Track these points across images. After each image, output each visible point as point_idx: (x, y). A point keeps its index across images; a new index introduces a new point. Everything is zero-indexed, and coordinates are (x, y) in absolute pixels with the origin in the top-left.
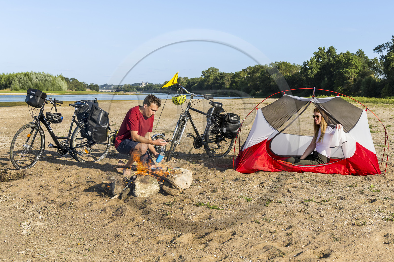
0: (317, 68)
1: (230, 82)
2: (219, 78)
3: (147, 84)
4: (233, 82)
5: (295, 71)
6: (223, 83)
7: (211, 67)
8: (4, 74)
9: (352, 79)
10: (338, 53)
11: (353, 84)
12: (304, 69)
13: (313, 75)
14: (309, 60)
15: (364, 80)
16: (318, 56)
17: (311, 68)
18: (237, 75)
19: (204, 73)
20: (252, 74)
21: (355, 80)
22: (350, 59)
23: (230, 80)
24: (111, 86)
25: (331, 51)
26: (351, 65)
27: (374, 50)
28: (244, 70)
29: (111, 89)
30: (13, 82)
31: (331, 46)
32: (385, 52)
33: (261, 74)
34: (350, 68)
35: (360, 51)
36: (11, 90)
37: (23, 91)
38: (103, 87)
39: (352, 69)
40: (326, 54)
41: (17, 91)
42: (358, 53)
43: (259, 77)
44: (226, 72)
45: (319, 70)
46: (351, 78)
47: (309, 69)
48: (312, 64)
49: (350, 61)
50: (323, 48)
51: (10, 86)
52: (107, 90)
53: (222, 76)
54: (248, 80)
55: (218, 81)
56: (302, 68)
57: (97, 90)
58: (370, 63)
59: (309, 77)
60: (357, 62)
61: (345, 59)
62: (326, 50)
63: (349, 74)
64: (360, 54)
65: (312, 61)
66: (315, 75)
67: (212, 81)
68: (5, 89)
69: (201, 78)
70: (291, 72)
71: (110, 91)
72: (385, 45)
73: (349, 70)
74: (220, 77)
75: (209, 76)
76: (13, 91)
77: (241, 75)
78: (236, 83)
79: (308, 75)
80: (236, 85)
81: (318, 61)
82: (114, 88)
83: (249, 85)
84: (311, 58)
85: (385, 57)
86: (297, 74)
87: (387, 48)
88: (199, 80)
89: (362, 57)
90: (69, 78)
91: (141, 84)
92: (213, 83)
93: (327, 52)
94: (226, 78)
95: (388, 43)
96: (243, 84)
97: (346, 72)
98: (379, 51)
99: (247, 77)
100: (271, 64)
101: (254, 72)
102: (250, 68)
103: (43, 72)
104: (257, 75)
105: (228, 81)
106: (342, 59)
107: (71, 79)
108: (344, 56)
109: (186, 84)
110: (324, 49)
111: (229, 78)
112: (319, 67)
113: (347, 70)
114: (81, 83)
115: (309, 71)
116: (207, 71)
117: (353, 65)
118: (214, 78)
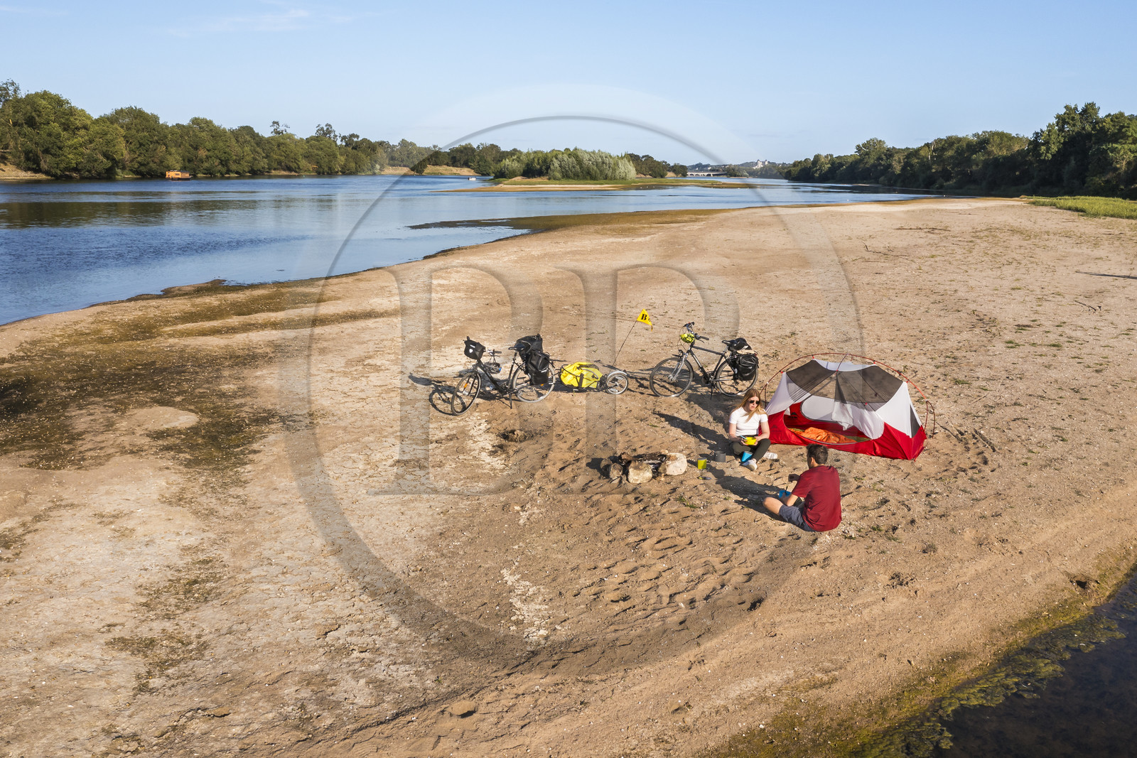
0: (1059, 142)
2: (884, 157)
3: (766, 163)
4: (908, 163)
5: (1016, 148)
6: (891, 166)
9: (1124, 163)
10: (1101, 114)
11: (1125, 172)
12: (1035, 144)
13: (1050, 156)
14: (1045, 129)
16: (1062, 120)
17: (1047, 143)
18: (915, 153)
19: (859, 149)
20: (940, 151)
21: (1129, 163)
22: (1122, 128)
23: (902, 161)
24: (707, 166)
25: (1089, 110)
26: (1125, 137)
28: (927, 145)
29: (707, 171)
30: (552, 167)
31: (1090, 102)
33: (956, 151)
34: (1121, 143)
36: (549, 179)
37: (566, 182)
39: (1124, 144)
40: (1077, 117)
43: (951, 157)
44: (897, 147)
45: (1061, 147)
46: (1123, 159)
47: (1043, 144)
48: (1049, 135)
49: (1124, 130)
50: (1073, 107)
51: (547, 173)
52: (701, 174)
53: (891, 153)
54: (934, 163)
55: (883, 163)
56: (1030, 143)
61: (1114, 126)
62: (1080, 110)
63: (1119, 153)
65: (1049, 131)
66: (1053, 156)
67: (872, 161)
68: (539, 177)
69: (854, 155)
70: (1009, 148)
71: (706, 174)
73: (1120, 147)
74: (885, 155)
75: (867, 154)
76: (552, 181)
77: (923, 153)
78: (913, 165)
79: (1041, 155)
80: (911, 170)
81: (1061, 130)
82: (711, 171)
83: (934, 171)
84: (1050, 124)
86: (1020, 152)
88: (850, 160)
90: (641, 156)
91: (756, 163)
92: (874, 166)
93: (1080, 113)
94: (896, 157)
96: (924, 169)
97: (1113, 150)
99: (932, 156)
100: (976, 135)
101: (944, 149)
102: (939, 141)
103: (600, 151)
104: (949, 154)
105: (899, 162)
106: (1107, 126)
108: (1112, 120)
109: (829, 166)
110: (1075, 109)
111: (902, 158)
112: (1062, 141)
113: (1115, 145)
114: (659, 163)
115: (1043, 148)
116: (864, 145)
117: (1129, 136)
118: (876, 157)
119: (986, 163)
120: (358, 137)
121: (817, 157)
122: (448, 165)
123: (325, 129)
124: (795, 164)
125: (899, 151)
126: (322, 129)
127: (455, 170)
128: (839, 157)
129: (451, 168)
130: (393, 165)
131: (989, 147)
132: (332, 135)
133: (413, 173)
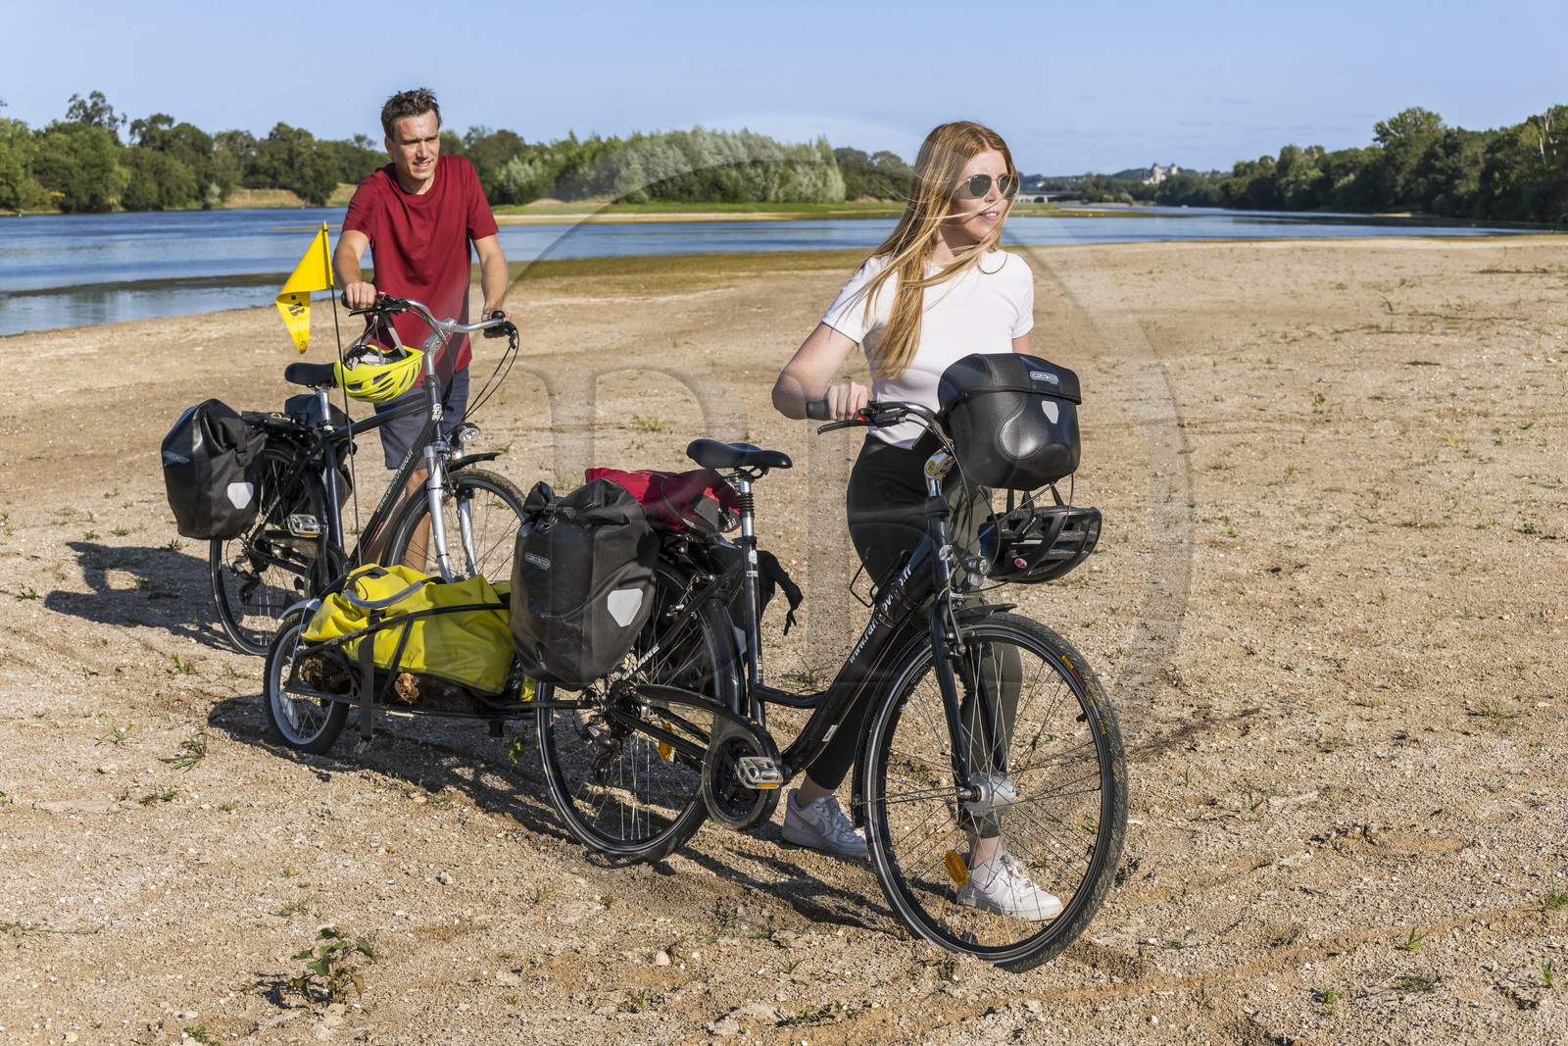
2: (1440, 151)
18: (1509, 138)
19: (1382, 132)
23: (1481, 160)
28: (1532, 120)
44: (1469, 128)
53: (1453, 142)
54: (1552, 160)
55: (1438, 164)
67: (1414, 162)
69: (1371, 150)
74: (1444, 147)
75: (1401, 144)
77: (1524, 139)
78: (1505, 168)
80: (1503, 179)
83: (1554, 179)
88: (1366, 160)
92: (1420, 171)
94: (1467, 153)
99: (1548, 146)
109: (1315, 173)
111: (1479, 153)
116: (1394, 123)
118: (1422, 150)
120: (169, 120)
121: (1288, 154)
123: (89, 104)
124: (1240, 170)
125: (1474, 136)
126: (82, 104)
128: (1338, 154)
130: (252, 186)
132: (106, 118)
133: (300, 203)
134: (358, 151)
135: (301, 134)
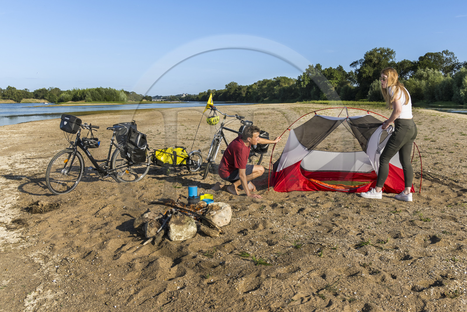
0: (308, 80)
1: (246, 92)
2: (238, 90)
3: (187, 95)
4: (248, 92)
5: (291, 83)
6: (241, 93)
7: (232, 81)
8: (79, 90)
9: (334, 88)
10: (323, 69)
12: (299, 82)
13: (305, 86)
14: (302, 75)
15: (342, 88)
17: (303, 81)
18: (251, 87)
19: (227, 86)
20: (261, 86)
21: (336, 88)
22: (332, 73)
24: (161, 97)
25: (318, 66)
26: (333, 77)
27: (350, 65)
28: (255, 83)
29: (161, 99)
30: (87, 96)
31: (318, 63)
32: (358, 67)
33: (268, 86)
34: (332, 80)
35: (340, 66)
36: (86, 101)
37: (94, 102)
38: (155, 97)
39: (333, 80)
40: (314, 70)
41: (90, 103)
42: (338, 68)
43: (266, 88)
44: (243, 85)
45: (309, 82)
46: (333, 86)
47: (302, 81)
48: (304, 77)
49: (332, 74)
51: (84, 99)
52: (158, 100)
53: (240, 88)
54: (259, 91)
55: (237, 92)
56: (297, 81)
57: (151, 100)
58: (347, 75)
59: (302, 87)
60: (338, 75)
61: (328, 73)
63: (331, 84)
64: (340, 69)
65: (304, 76)
67: (233, 92)
68: (81, 100)
69: (225, 90)
70: (288, 84)
71: (160, 100)
72: (358, 61)
73: (332, 81)
75: (230, 88)
76: (87, 102)
77: (254, 87)
78: (250, 93)
79: (301, 86)
81: (308, 75)
82: (163, 99)
83: (259, 94)
84: (304, 73)
85: (359, 70)
86: (293, 85)
87: (360, 63)
88: (224, 91)
89: (341, 71)
90: (130, 92)
91: (183, 95)
92: (234, 94)
93: (315, 68)
94: (242, 90)
95: (361, 60)
96: (255, 93)
97: (329, 83)
98: (354, 66)
99: (258, 88)
100: (274, 78)
101: (262, 85)
102: (259, 82)
103: (110, 88)
104: (265, 87)
105: (244, 91)
106: (326, 73)
107: (131, 92)
108: (327, 71)
110: (313, 66)
111: (245, 89)
113: (330, 81)
114: (139, 95)
115: (302, 83)
116: (229, 85)
117: (334, 77)
118: (234, 90)
119: (280, 90)
121: (209, 91)
122: (33, 98)
124: (200, 94)
125: (244, 87)
127: (37, 100)
128: (218, 91)
129: (36, 99)
130: (4, 99)
131: (281, 84)
133: (15, 102)
134: (26, 92)
135: (14, 88)
